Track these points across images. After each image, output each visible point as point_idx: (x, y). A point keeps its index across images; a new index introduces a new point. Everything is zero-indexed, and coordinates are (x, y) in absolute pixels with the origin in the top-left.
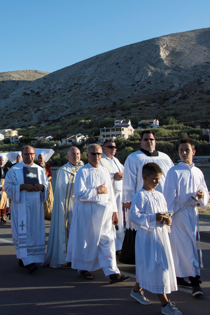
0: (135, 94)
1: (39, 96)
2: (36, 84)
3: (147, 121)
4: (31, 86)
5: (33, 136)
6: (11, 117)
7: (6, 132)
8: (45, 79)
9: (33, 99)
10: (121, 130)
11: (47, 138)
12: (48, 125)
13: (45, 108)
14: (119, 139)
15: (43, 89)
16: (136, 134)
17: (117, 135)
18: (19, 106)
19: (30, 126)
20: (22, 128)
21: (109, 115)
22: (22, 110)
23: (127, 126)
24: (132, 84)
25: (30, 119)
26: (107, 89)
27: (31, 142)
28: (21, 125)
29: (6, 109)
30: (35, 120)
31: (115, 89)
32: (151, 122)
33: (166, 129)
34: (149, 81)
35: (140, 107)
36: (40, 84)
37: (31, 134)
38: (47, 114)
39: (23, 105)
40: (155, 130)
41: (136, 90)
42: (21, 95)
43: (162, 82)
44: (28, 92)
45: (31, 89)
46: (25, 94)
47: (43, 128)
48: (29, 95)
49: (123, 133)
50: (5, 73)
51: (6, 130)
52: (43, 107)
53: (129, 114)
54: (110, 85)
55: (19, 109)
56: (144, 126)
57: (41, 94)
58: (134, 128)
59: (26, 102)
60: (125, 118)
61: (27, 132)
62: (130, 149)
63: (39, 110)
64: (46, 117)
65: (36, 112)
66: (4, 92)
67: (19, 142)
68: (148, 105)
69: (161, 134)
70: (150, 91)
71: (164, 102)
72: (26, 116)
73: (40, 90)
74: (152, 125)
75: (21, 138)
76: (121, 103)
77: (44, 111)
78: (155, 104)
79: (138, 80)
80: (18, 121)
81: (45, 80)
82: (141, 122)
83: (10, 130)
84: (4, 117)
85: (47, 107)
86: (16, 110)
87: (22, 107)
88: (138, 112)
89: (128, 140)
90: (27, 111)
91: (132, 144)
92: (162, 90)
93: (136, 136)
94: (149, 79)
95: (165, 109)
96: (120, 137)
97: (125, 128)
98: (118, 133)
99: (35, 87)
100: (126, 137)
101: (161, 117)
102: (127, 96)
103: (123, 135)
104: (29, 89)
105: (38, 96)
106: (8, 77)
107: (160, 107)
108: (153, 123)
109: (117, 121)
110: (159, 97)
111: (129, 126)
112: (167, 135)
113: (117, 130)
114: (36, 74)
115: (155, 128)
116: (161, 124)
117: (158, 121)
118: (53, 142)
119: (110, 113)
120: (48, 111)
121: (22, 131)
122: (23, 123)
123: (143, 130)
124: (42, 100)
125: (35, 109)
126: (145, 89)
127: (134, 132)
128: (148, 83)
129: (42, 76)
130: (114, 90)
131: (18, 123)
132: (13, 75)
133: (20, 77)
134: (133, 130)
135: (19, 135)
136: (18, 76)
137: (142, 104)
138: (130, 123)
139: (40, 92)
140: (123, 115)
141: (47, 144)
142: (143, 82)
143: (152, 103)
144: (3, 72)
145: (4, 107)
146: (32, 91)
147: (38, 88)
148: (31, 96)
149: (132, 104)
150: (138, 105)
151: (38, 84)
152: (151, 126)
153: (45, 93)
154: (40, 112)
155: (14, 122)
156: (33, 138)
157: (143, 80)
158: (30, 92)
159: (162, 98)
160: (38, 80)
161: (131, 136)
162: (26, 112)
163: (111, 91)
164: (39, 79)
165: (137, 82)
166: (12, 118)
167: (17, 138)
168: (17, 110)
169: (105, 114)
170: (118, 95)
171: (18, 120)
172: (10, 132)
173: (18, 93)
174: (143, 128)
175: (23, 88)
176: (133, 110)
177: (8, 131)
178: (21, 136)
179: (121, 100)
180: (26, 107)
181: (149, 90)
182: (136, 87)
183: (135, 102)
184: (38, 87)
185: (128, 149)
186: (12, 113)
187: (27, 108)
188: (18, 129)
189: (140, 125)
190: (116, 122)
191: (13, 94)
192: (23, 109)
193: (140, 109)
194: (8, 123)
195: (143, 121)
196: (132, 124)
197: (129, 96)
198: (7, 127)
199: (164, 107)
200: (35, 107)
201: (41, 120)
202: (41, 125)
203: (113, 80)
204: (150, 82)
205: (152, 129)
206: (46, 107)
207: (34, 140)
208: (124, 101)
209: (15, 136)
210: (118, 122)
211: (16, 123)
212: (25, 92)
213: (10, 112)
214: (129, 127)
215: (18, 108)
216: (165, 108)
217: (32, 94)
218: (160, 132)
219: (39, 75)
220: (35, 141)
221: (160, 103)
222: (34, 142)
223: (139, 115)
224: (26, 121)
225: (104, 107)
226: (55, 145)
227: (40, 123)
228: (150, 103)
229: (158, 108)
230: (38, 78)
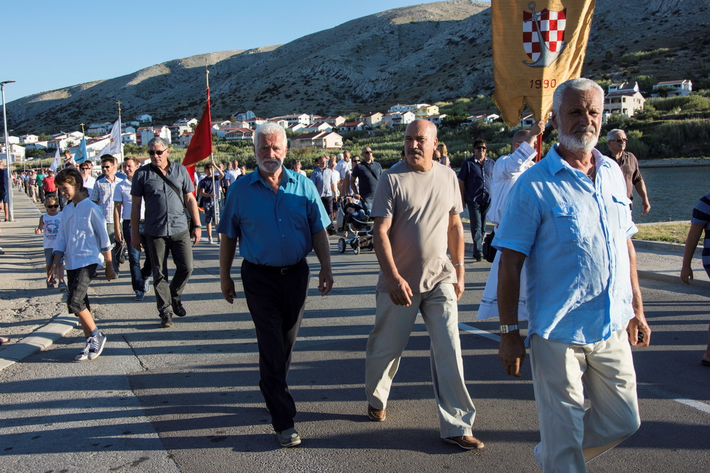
0: (649, 35)
1: (475, 45)
2: (470, 24)
3: (669, 84)
4: (460, 28)
5: (464, 115)
6: (427, 82)
7: (419, 110)
8: (485, 15)
9: (465, 51)
10: (620, 101)
11: (489, 117)
12: (490, 95)
13: (485, 67)
14: (616, 117)
15: (481, 34)
16: (648, 107)
17: (613, 110)
18: (439, 63)
19: (459, 97)
20: (445, 101)
21: (598, 75)
22: (445, 71)
23: (631, 94)
24: (643, 16)
25: (459, 85)
26: (597, 28)
27: (461, 124)
28: (444, 95)
29: (418, 69)
30: (468, 88)
31: (611, 27)
32: (676, 86)
33: (705, 96)
34: (676, 9)
35: (657, 59)
36: (476, 24)
37: (461, 111)
38: (489, 75)
39: (448, 62)
40: (683, 99)
41: (649, 29)
42: (444, 44)
43: (701, 10)
44: (456, 39)
45: (460, 34)
46: (450, 42)
47: (481, 100)
48: (457, 43)
49: (624, 105)
50: (416, 6)
51: (419, 106)
52: (481, 64)
53: (636, 72)
54: (602, 21)
55: (440, 69)
56: (662, 93)
57: (478, 41)
58: (645, 96)
59: (452, 57)
60: (629, 79)
61: (453, 108)
62: (636, 135)
63: (475, 70)
64: (486, 81)
65: (469, 74)
66: (414, 39)
67: (440, 126)
68: (672, 54)
69: (695, 105)
70: (678, 28)
71: (704, 48)
72: (452, 80)
73: (477, 34)
74: (679, 90)
75: (444, 118)
76: (622, 53)
77: (484, 71)
78: (686, 51)
79: (655, 10)
80: (439, 90)
81: (485, 17)
82: (657, 86)
83: (426, 105)
84: (415, 84)
85: (489, 64)
86: (434, 71)
87: (445, 65)
88: (652, 68)
89: (633, 119)
90: (454, 72)
91: (640, 124)
92: (701, 25)
93: (648, 111)
94: (676, 5)
95: (704, 61)
96: (617, 114)
97: (628, 98)
98: (615, 105)
99: (468, 29)
100: (630, 113)
101: (697, 75)
102: (634, 40)
103: (624, 110)
104: (458, 34)
105: (473, 46)
106: (421, 13)
107: (695, 57)
108: (680, 86)
109: (613, 85)
110: (695, 39)
111: (635, 93)
112: (707, 107)
113: (613, 102)
114: (470, 6)
115: (685, 96)
116: (695, 89)
117: (690, 83)
118: (499, 124)
119: (599, 71)
120: (489, 71)
121: (446, 107)
122: (447, 93)
123: (661, 99)
124: (480, 53)
125: (468, 69)
126: (668, 25)
127: (645, 104)
128: (675, 13)
129: (481, 10)
130: (610, 30)
131: (439, 93)
132: (430, 10)
133: (441, 13)
134: (643, 100)
135: (441, 113)
136: (439, 11)
137: (661, 53)
138: (636, 88)
139: (476, 39)
140: (624, 74)
141: (488, 128)
142: (665, 12)
143: (681, 50)
144: (413, 5)
145: (415, 66)
146: (462, 36)
147: (474, 31)
148: (460, 46)
149: (643, 53)
150: (653, 55)
151: (473, 25)
152: (677, 91)
153: (485, 40)
154: (476, 73)
155: (432, 91)
156: (464, 118)
157: (664, 8)
158: (460, 39)
159: (700, 40)
160: (473, 18)
161: (639, 112)
162: (452, 74)
163: (603, 32)
164: (475, 16)
165: (654, 14)
166: (428, 85)
167: (437, 119)
168: (437, 71)
169: (591, 73)
170: (617, 38)
171: (437, 88)
172: (424, 109)
173: (438, 42)
174: (661, 96)
175: (446, 32)
176: (644, 64)
177: (422, 107)
178: (444, 116)
179: (622, 47)
180: (453, 65)
181: (676, 26)
182: (651, 21)
183: (648, 51)
184: (473, 29)
185: (633, 135)
186: (428, 76)
187: (453, 67)
188: (440, 103)
189: (655, 92)
190: (611, 88)
191: (429, 42)
192: (446, 68)
193: (657, 62)
194: (421, 94)
195: (661, 84)
196: (641, 90)
197: (637, 39)
198: (419, 101)
199: (704, 56)
200: (467, 65)
201: (478, 87)
202: (479, 96)
203: (609, 12)
204: (678, 11)
205: (679, 97)
206: (487, 65)
207: (466, 121)
208: (627, 49)
209: (434, 115)
210: (615, 87)
211: (436, 94)
212: (450, 39)
213: (426, 74)
214: (635, 95)
215: (438, 68)
216: (705, 58)
217: (463, 42)
218: (695, 102)
219: (474, 8)
220: (468, 124)
221: (695, 49)
222: (466, 125)
223: (654, 73)
224: (452, 89)
225: (589, 61)
226: (503, 130)
227: (476, 92)
228: (676, 51)
229: (692, 59)
230: (472, 14)
